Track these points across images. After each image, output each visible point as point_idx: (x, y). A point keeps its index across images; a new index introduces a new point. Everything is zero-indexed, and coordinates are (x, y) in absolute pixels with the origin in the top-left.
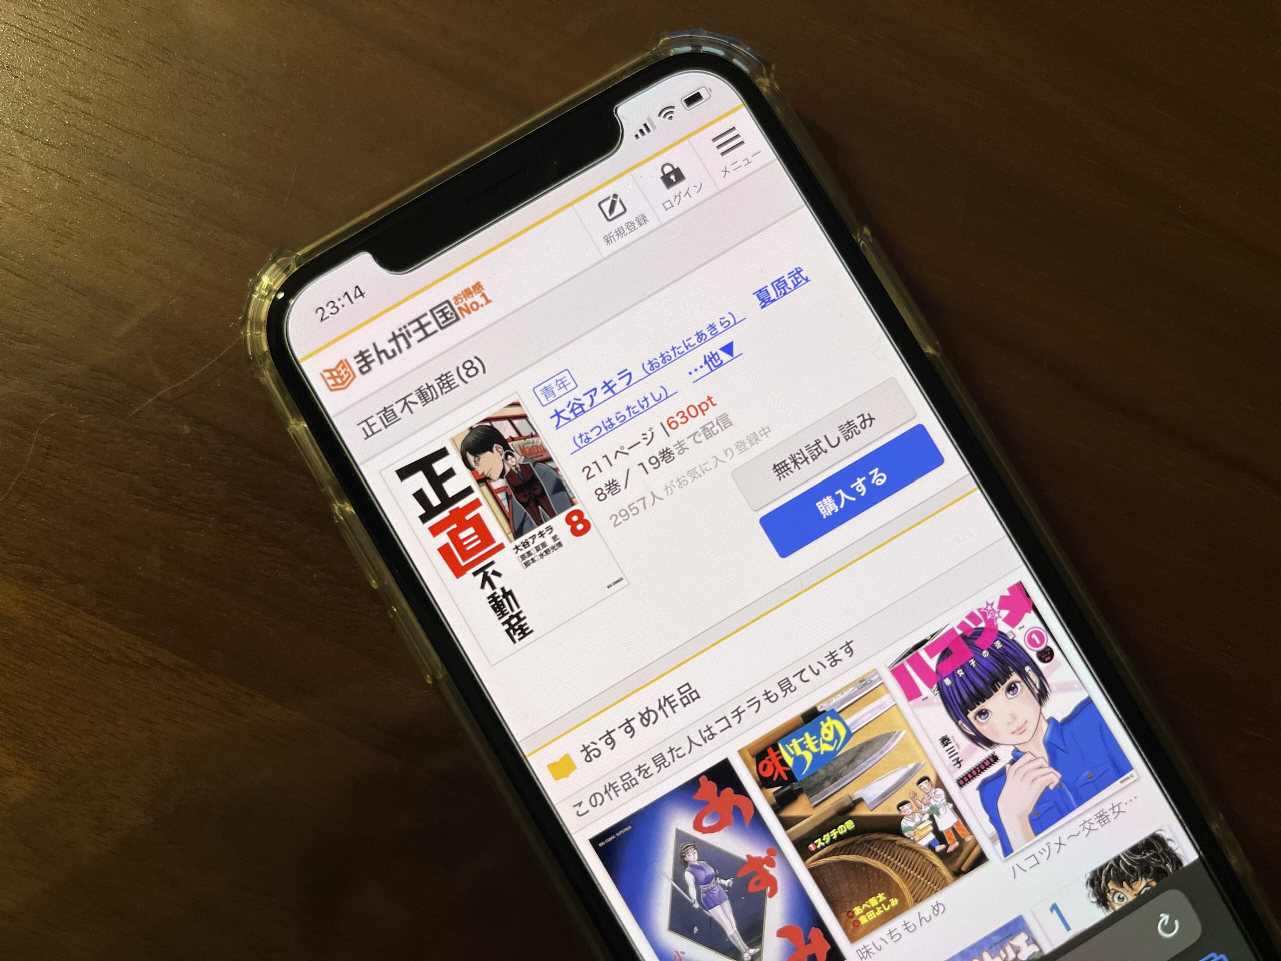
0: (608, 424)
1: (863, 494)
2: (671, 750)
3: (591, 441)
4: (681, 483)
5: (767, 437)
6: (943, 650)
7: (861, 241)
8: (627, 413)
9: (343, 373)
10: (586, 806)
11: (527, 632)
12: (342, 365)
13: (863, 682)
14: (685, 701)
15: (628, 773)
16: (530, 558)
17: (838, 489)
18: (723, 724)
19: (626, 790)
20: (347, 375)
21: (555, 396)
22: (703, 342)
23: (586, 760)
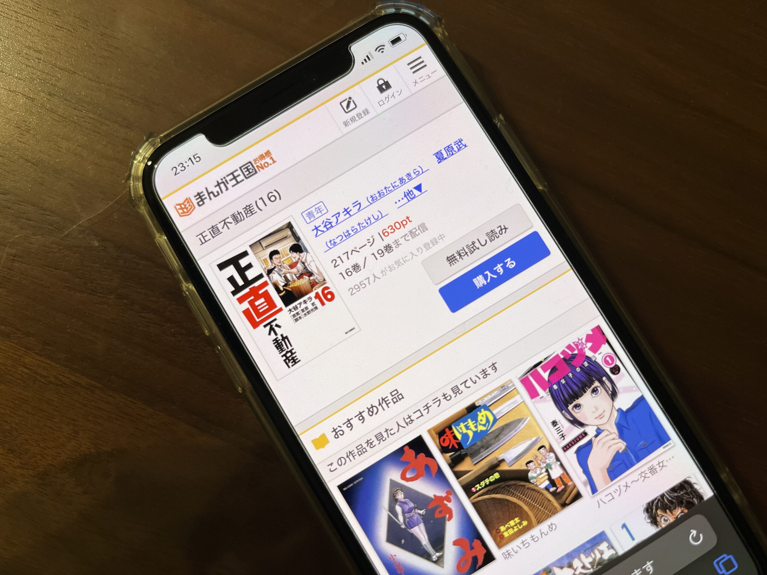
0: (346, 234)
1: (501, 274)
2: (387, 431)
3: (336, 244)
4: (391, 269)
5: (443, 240)
6: (552, 367)
7: (498, 123)
8: (358, 227)
9: (187, 206)
10: (335, 466)
11: (297, 361)
12: (187, 201)
13: (503, 388)
14: (395, 400)
15: (361, 445)
16: (298, 316)
17: (486, 271)
18: (418, 414)
19: (360, 455)
20: (190, 207)
21: (315, 217)
22: (403, 184)
23: (335, 438)
